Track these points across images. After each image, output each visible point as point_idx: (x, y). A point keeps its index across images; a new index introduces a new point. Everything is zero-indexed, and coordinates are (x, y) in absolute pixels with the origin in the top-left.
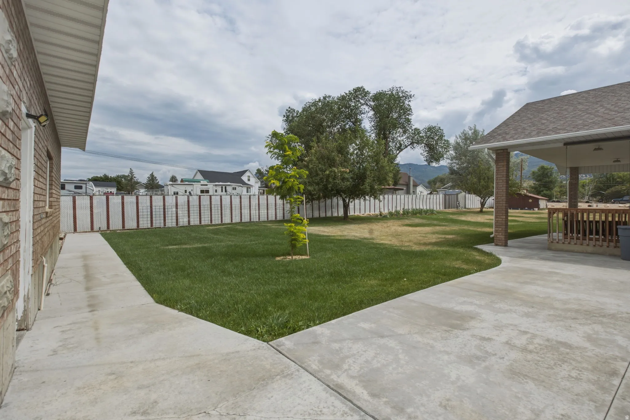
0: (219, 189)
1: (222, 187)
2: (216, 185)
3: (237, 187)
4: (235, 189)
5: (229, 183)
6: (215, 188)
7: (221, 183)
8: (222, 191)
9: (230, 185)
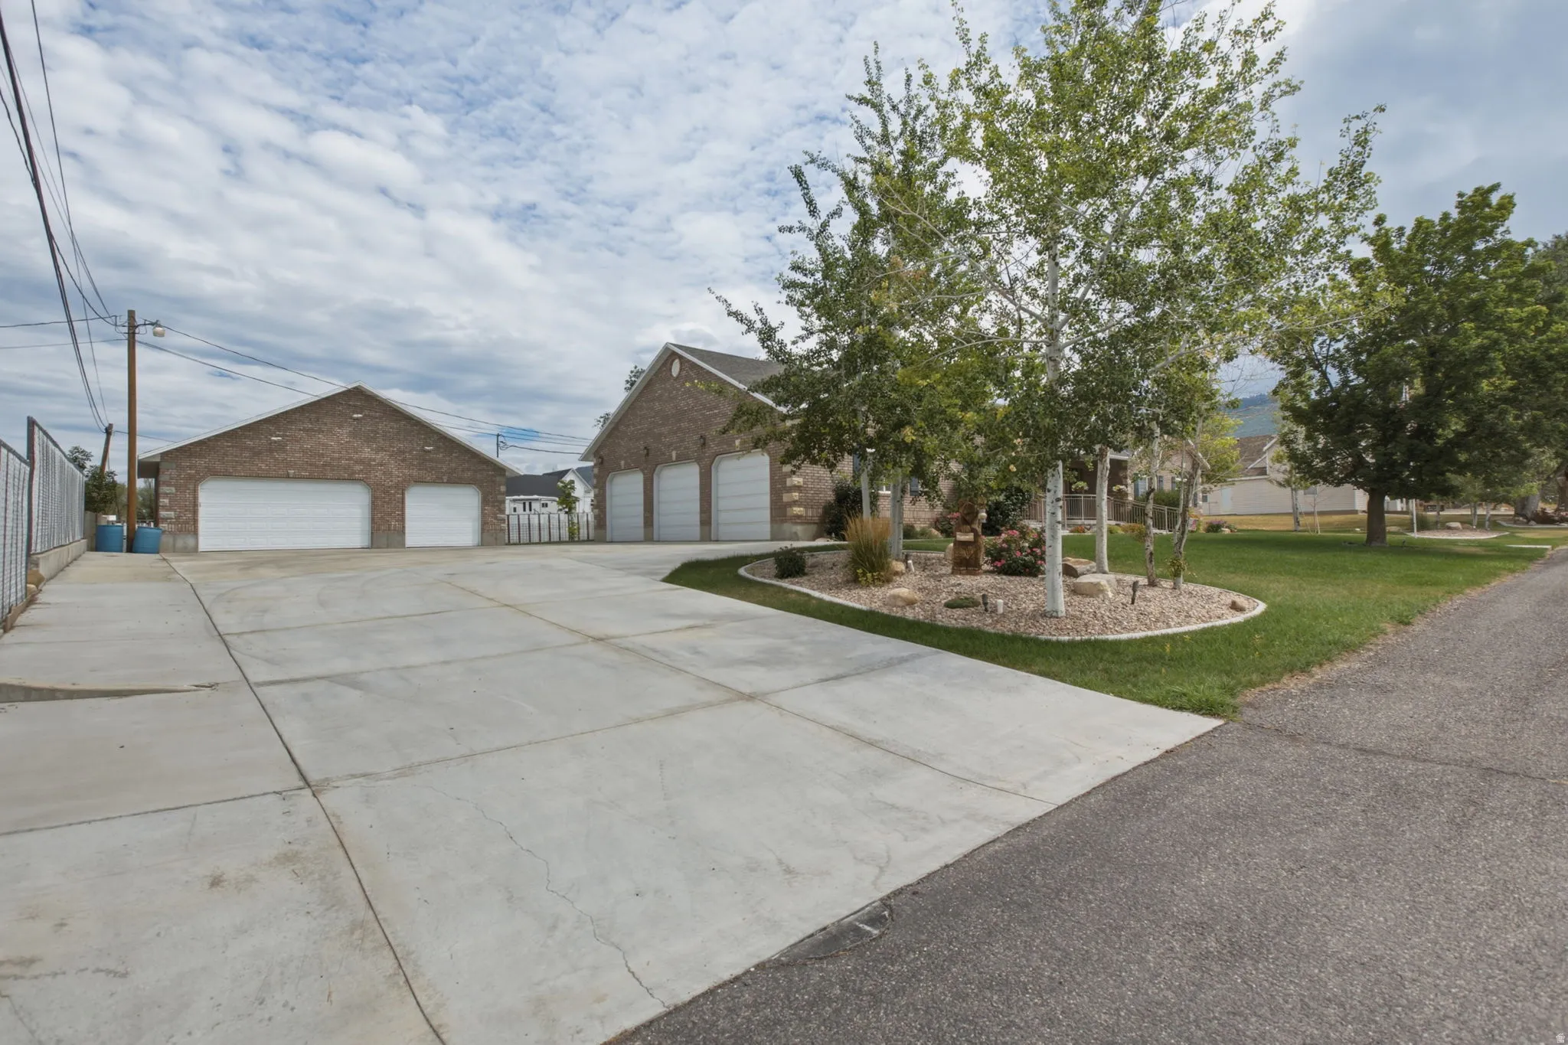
0: (520, 507)
1: (524, 504)
2: (515, 500)
3: (549, 502)
4: (546, 505)
5: (535, 497)
6: (513, 505)
7: (522, 497)
8: (524, 510)
9: (537, 500)
